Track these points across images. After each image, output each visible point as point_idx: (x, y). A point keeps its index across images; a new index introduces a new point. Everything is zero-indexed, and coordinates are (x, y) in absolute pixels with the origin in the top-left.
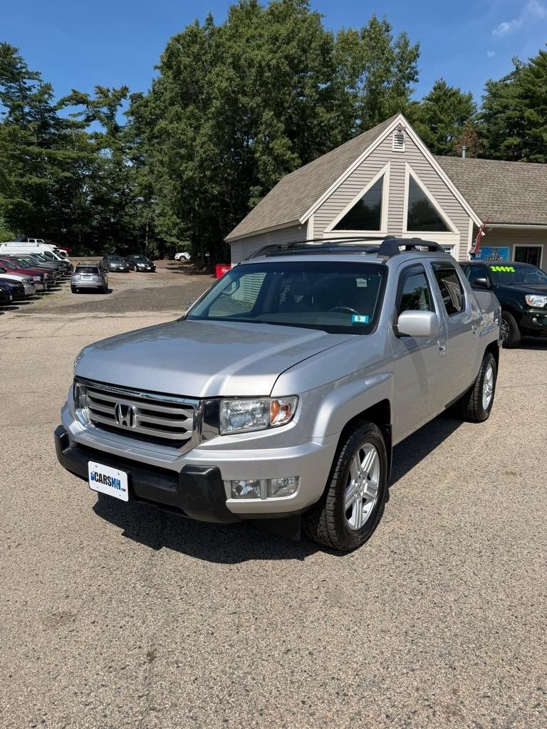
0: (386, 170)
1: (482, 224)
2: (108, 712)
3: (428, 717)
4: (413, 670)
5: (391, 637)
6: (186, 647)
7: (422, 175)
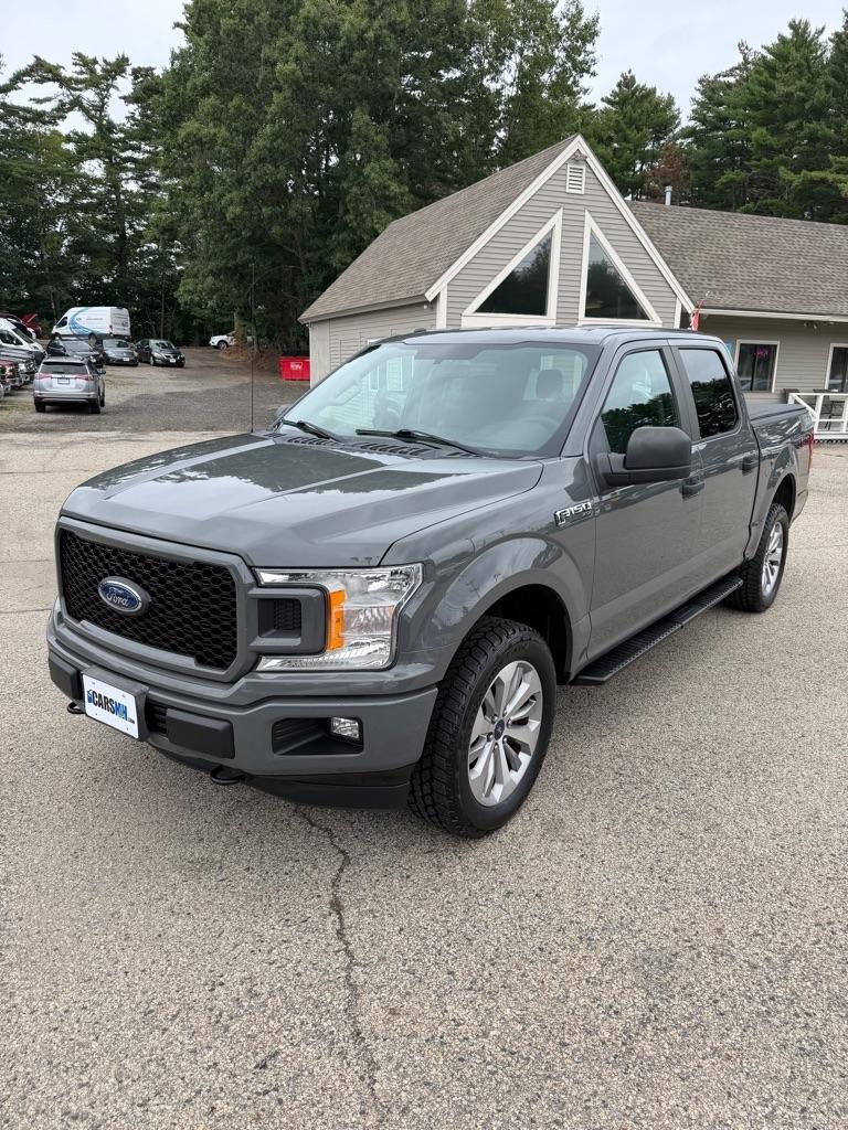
0: (557, 220)
1: (693, 308)
2: (299, 969)
3: (692, 959)
4: (666, 910)
5: (633, 874)
6: (378, 893)
7: (608, 232)
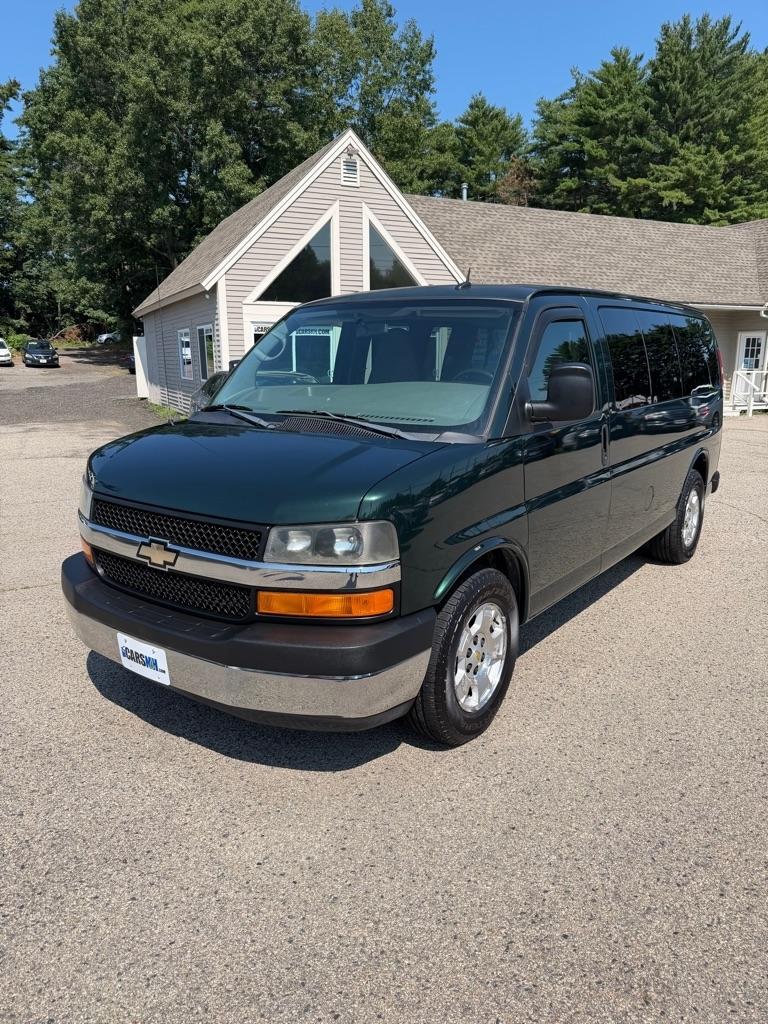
0: (333, 212)
7: (388, 223)
